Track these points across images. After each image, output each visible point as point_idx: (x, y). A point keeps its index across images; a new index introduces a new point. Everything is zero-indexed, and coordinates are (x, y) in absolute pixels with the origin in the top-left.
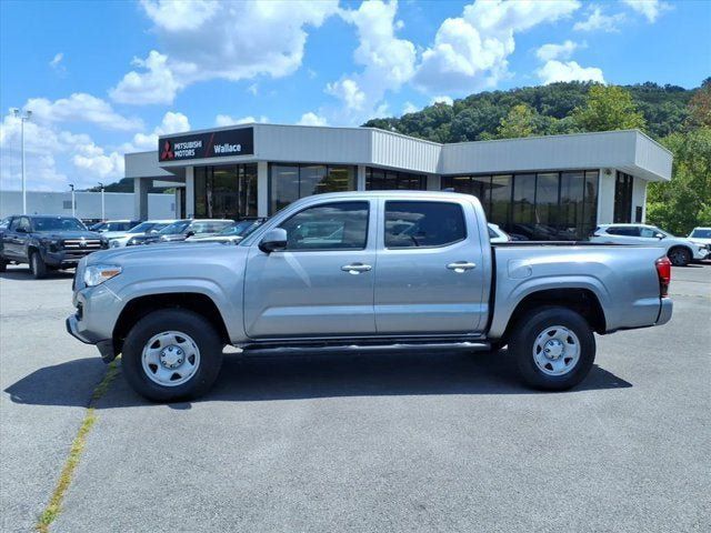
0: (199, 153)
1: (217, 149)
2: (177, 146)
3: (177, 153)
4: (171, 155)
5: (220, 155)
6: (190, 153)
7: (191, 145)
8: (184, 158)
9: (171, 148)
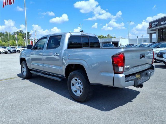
0: (157, 25)
1: (161, 23)
2: (152, 24)
3: (152, 26)
4: (151, 27)
5: (162, 25)
6: (155, 25)
7: (156, 23)
8: (154, 27)
9: (151, 25)
